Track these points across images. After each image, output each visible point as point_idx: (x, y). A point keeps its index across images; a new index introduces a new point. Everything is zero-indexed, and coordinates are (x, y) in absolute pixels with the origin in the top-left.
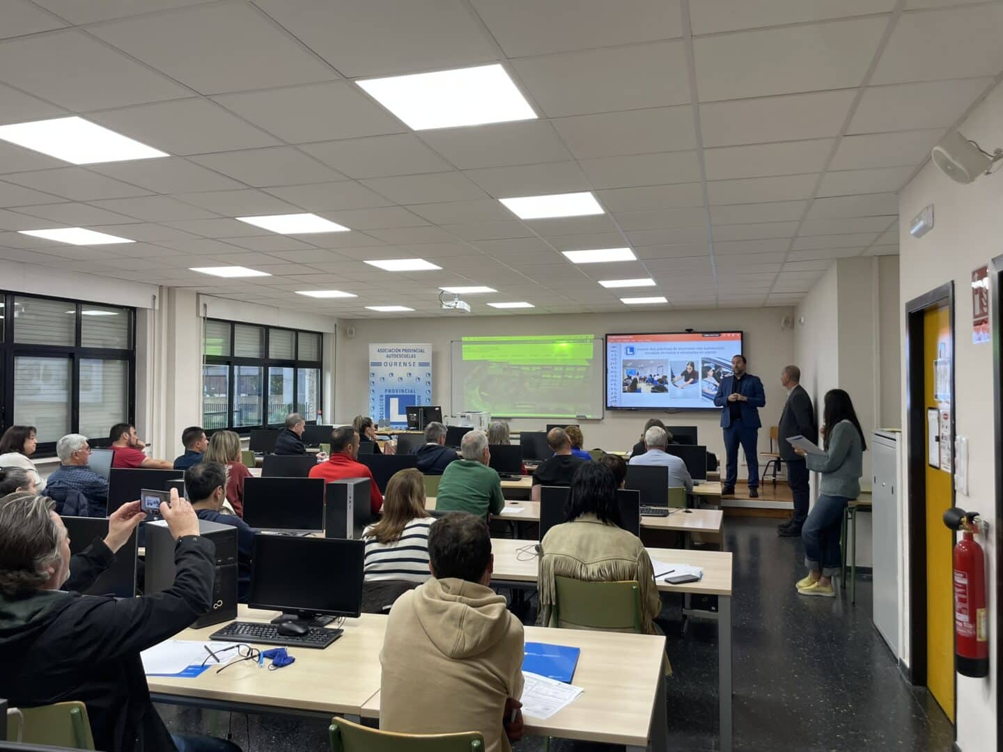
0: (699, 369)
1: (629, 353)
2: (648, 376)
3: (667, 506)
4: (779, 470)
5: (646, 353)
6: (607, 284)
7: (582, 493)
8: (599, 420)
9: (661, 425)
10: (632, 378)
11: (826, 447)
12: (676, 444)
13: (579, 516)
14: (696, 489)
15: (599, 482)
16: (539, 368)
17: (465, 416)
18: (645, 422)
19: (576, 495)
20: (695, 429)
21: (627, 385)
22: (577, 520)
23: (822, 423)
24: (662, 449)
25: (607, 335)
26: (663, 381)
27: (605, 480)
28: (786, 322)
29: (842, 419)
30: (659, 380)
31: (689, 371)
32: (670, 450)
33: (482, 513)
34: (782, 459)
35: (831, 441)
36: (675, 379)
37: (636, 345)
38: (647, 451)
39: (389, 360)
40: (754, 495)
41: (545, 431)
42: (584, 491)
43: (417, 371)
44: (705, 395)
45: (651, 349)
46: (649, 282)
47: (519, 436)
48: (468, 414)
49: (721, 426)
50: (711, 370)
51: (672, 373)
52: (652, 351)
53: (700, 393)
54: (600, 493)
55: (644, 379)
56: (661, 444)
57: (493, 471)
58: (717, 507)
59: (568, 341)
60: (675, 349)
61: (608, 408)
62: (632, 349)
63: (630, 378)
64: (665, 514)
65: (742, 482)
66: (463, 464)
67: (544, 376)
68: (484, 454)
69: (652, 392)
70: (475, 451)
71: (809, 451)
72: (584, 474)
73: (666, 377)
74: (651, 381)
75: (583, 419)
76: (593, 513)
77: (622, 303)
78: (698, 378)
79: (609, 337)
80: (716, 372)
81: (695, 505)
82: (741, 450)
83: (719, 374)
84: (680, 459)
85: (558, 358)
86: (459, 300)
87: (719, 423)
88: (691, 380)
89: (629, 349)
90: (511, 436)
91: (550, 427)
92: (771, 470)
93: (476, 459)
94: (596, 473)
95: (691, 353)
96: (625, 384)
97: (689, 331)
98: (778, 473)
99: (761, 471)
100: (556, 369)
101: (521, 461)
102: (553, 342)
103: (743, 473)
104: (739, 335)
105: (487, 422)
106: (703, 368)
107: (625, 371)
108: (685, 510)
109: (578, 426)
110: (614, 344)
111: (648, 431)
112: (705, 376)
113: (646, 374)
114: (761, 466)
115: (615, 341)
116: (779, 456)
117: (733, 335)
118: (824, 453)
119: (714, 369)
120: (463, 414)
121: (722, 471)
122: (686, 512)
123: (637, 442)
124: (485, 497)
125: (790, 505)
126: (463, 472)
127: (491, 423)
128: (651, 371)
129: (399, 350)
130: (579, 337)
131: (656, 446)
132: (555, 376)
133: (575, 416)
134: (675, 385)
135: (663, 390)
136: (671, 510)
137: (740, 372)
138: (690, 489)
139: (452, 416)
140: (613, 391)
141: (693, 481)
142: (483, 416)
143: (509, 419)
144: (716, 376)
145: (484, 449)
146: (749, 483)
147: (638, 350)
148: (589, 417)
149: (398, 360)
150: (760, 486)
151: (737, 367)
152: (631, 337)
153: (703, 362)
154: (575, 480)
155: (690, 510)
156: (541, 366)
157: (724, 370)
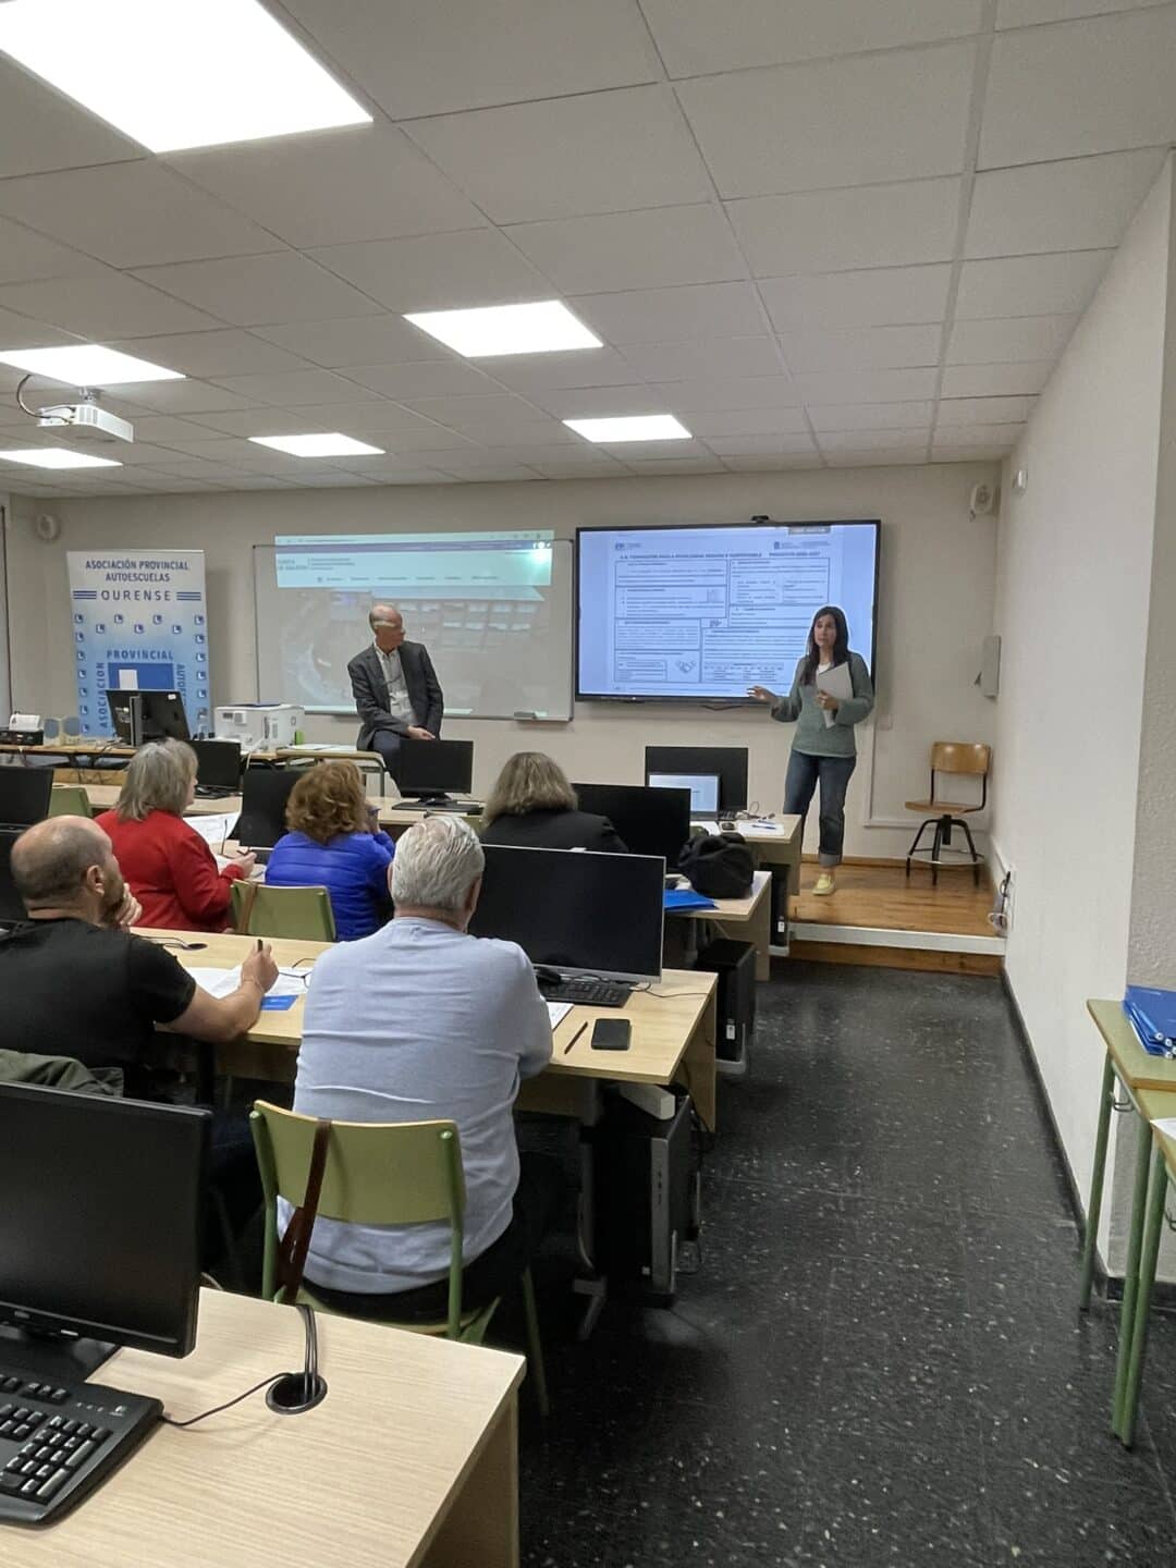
4: (947, 841)
8: (564, 723)
16: (436, 607)
25: (579, 530)
28: (982, 498)
39: (112, 586)
43: (177, 611)
48: (236, 711)
61: (580, 698)
67: (446, 624)
75: (528, 721)
79: (584, 534)
97: (761, 521)
100: (473, 609)
115: (597, 543)
120: (228, 710)
129: (134, 565)
130: (521, 535)
132: (470, 626)
148: (541, 715)
149: (130, 586)
156: (441, 602)
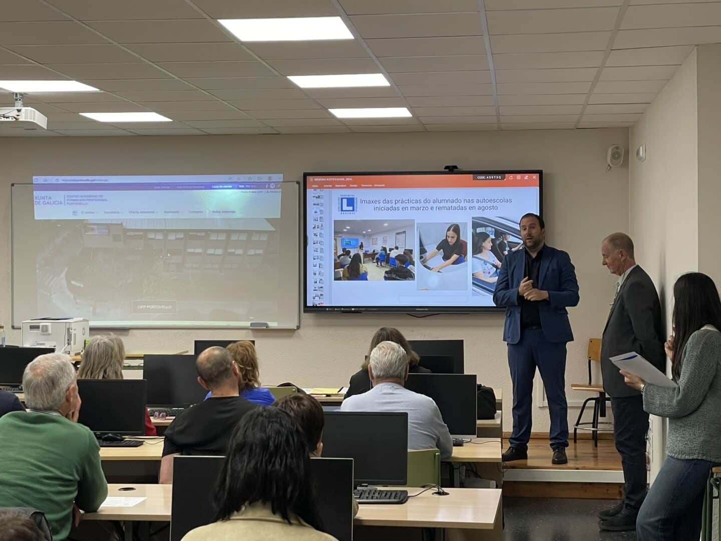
0: (468, 237)
1: (345, 207)
2: (378, 249)
3: (404, 484)
4: (603, 415)
5: (375, 209)
6: (303, 82)
7: (244, 466)
8: (293, 331)
9: (400, 339)
10: (352, 254)
11: (676, 373)
12: (425, 372)
13: (238, 509)
14: (458, 453)
15: (277, 447)
16: (181, 236)
17: (37, 327)
18: (371, 333)
19: (233, 471)
20: (458, 345)
21: (342, 266)
22: (235, 516)
23: (670, 333)
24: (400, 383)
25: (306, 175)
26: (406, 258)
27: (287, 441)
28: (615, 156)
29: (702, 326)
30: (398, 257)
31: (451, 241)
32: (413, 384)
33: (64, 510)
34: (607, 396)
35: (685, 362)
36: (427, 255)
37: (358, 194)
38: (372, 387)
40: (560, 460)
41: (192, 353)
42: (249, 462)
44: (478, 282)
45: (385, 201)
46: (378, 80)
47: (141, 362)
48: (42, 323)
49: (504, 340)
50: (489, 239)
51: (421, 245)
52: (387, 205)
53: (470, 280)
54: (277, 466)
55: (371, 256)
56: (396, 374)
57: (85, 430)
58: (494, 483)
59: (236, 185)
60: (426, 201)
61: (308, 309)
62: (351, 202)
63: (347, 253)
64: (402, 499)
65: (540, 437)
66: (27, 419)
67: (189, 250)
68: (68, 400)
69: (386, 278)
70: (50, 392)
71: (647, 381)
72: (249, 433)
73: (411, 251)
74: (383, 258)
75: (261, 330)
76: (264, 503)
77: (333, 117)
78: (466, 254)
79: (310, 179)
80: (498, 242)
81: (457, 480)
82: (538, 381)
83: (502, 246)
84: (431, 399)
85: (217, 216)
86: (25, 105)
87: (501, 333)
88: (455, 257)
89: (345, 201)
90: (127, 362)
91: (200, 346)
92: (589, 415)
93: (51, 409)
94: (270, 430)
95: (455, 208)
96: (337, 266)
97: (452, 170)
98: (600, 419)
99: (572, 417)
100: (213, 237)
101: (145, 410)
102: (209, 186)
103: (541, 422)
104: (535, 177)
105: (81, 337)
106: (475, 236)
107: (339, 240)
108: (436, 490)
109: (253, 342)
110: (319, 192)
111: (375, 350)
112: (477, 249)
113: (377, 247)
114: (572, 407)
115: (321, 186)
116: (602, 390)
117: (526, 177)
118: (673, 384)
119: (493, 237)
120: (35, 323)
121: (506, 419)
122: (439, 493)
123: (358, 369)
124: (70, 480)
125: (617, 476)
126: (28, 435)
127: (89, 339)
128: (385, 241)
130: (255, 178)
131: (389, 376)
132: (210, 251)
133: (248, 324)
134: (425, 266)
135: (406, 275)
136: (411, 491)
137: (536, 244)
138: (446, 452)
139: (13, 327)
140: (318, 277)
141: (453, 437)
142: (73, 326)
143: (124, 330)
144: (497, 250)
145: (68, 389)
146: (551, 439)
147: (362, 202)
148: (273, 325)
150: (571, 443)
151: (530, 235)
152: (349, 179)
153: (475, 225)
154: (232, 443)
155: (446, 490)
156: (185, 231)
157: (511, 239)
